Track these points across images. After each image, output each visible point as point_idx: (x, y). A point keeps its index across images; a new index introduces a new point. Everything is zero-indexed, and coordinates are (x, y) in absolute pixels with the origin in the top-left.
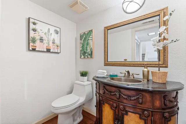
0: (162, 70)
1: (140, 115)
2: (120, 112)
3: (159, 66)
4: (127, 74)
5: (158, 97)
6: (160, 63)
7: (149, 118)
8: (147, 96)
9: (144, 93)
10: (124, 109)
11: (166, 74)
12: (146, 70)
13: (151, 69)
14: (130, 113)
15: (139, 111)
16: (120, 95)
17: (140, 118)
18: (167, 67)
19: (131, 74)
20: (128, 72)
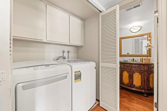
0: (148, 58)
1: (140, 73)
2: (132, 72)
3: (147, 56)
4: (132, 60)
5: (146, 66)
6: (148, 55)
7: (143, 74)
8: (142, 66)
9: (141, 65)
10: (133, 72)
11: (150, 59)
12: (141, 58)
13: (144, 58)
14: (136, 73)
15: (139, 71)
16: (131, 67)
17: (140, 74)
18: (151, 57)
19: (135, 60)
20: (133, 59)
